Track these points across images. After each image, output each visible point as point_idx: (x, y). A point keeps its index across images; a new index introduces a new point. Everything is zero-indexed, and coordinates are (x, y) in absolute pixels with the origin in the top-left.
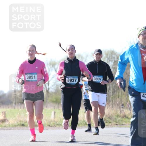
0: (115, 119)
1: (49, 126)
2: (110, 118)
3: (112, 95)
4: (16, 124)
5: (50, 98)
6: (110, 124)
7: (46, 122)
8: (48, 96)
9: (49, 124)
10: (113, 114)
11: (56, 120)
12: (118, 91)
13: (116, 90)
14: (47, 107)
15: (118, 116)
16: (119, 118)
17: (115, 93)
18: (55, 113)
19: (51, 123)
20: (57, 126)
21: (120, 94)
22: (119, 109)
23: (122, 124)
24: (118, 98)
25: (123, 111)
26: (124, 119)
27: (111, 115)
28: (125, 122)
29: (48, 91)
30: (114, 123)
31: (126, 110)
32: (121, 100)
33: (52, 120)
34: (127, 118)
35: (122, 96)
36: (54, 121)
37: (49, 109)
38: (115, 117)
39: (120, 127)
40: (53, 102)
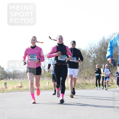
0: (81, 85)
1: (45, 89)
2: (78, 85)
3: (80, 73)
4: (28, 89)
5: (46, 75)
6: (78, 88)
7: (44, 87)
8: (45, 74)
9: (45, 88)
10: (80, 83)
11: (49, 86)
12: (83, 70)
13: (81, 69)
14: (44, 79)
15: (83, 84)
16: (83, 85)
17: (81, 71)
18: (48, 82)
19: (47, 88)
20: (50, 90)
21: (84, 72)
22: (83, 80)
23: (85, 88)
24: (83, 74)
25: (85, 81)
26: (86, 85)
27: (79, 83)
28: (87, 87)
29: (44, 71)
30: (81, 87)
31: (87, 81)
32: (84, 75)
33: (47, 86)
34: (88, 85)
35: (85, 73)
36: (48, 87)
37: (46, 80)
38: (81, 84)
39: (84, 90)
40: (48, 76)
